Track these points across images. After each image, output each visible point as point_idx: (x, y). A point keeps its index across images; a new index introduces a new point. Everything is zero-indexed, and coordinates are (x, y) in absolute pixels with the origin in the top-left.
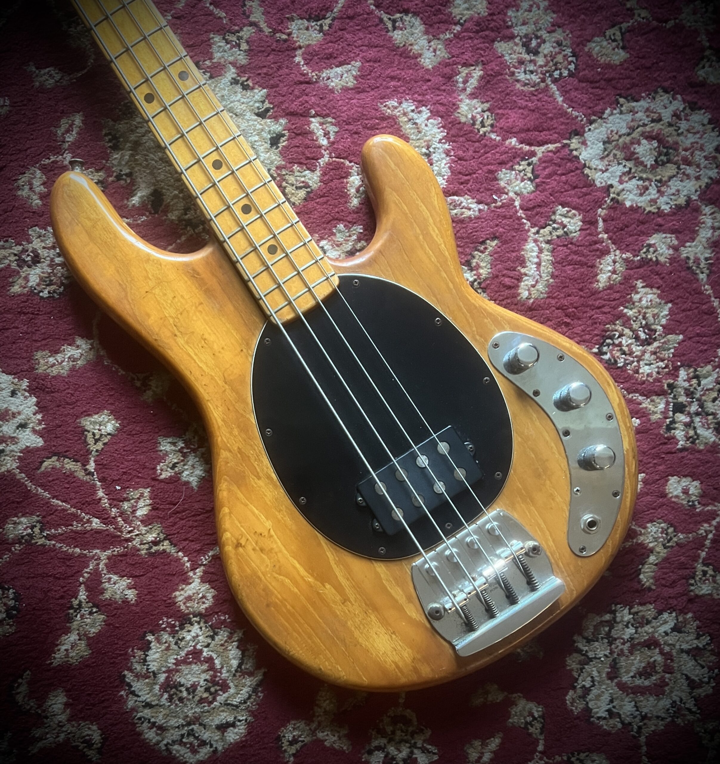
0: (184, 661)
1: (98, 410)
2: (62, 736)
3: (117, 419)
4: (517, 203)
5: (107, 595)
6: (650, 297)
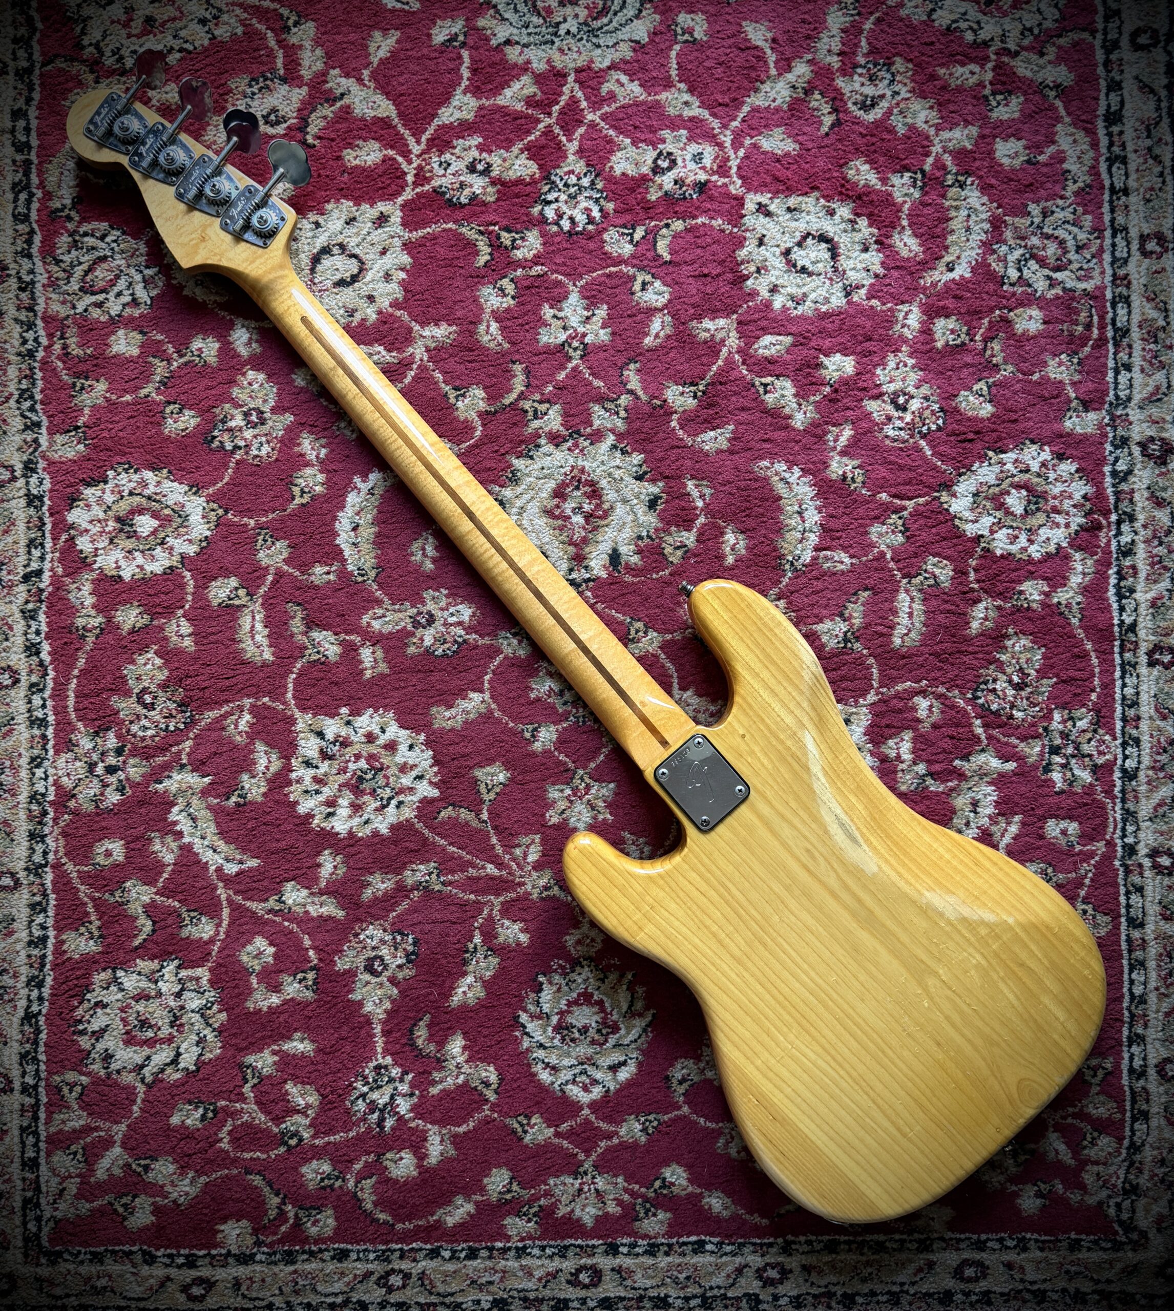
0: (576, 1003)
1: (490, 761)
2: (462, 1077)
3: (507, 770)
4: (888, 556)
5: (501, 939)
6: (1023, 642)
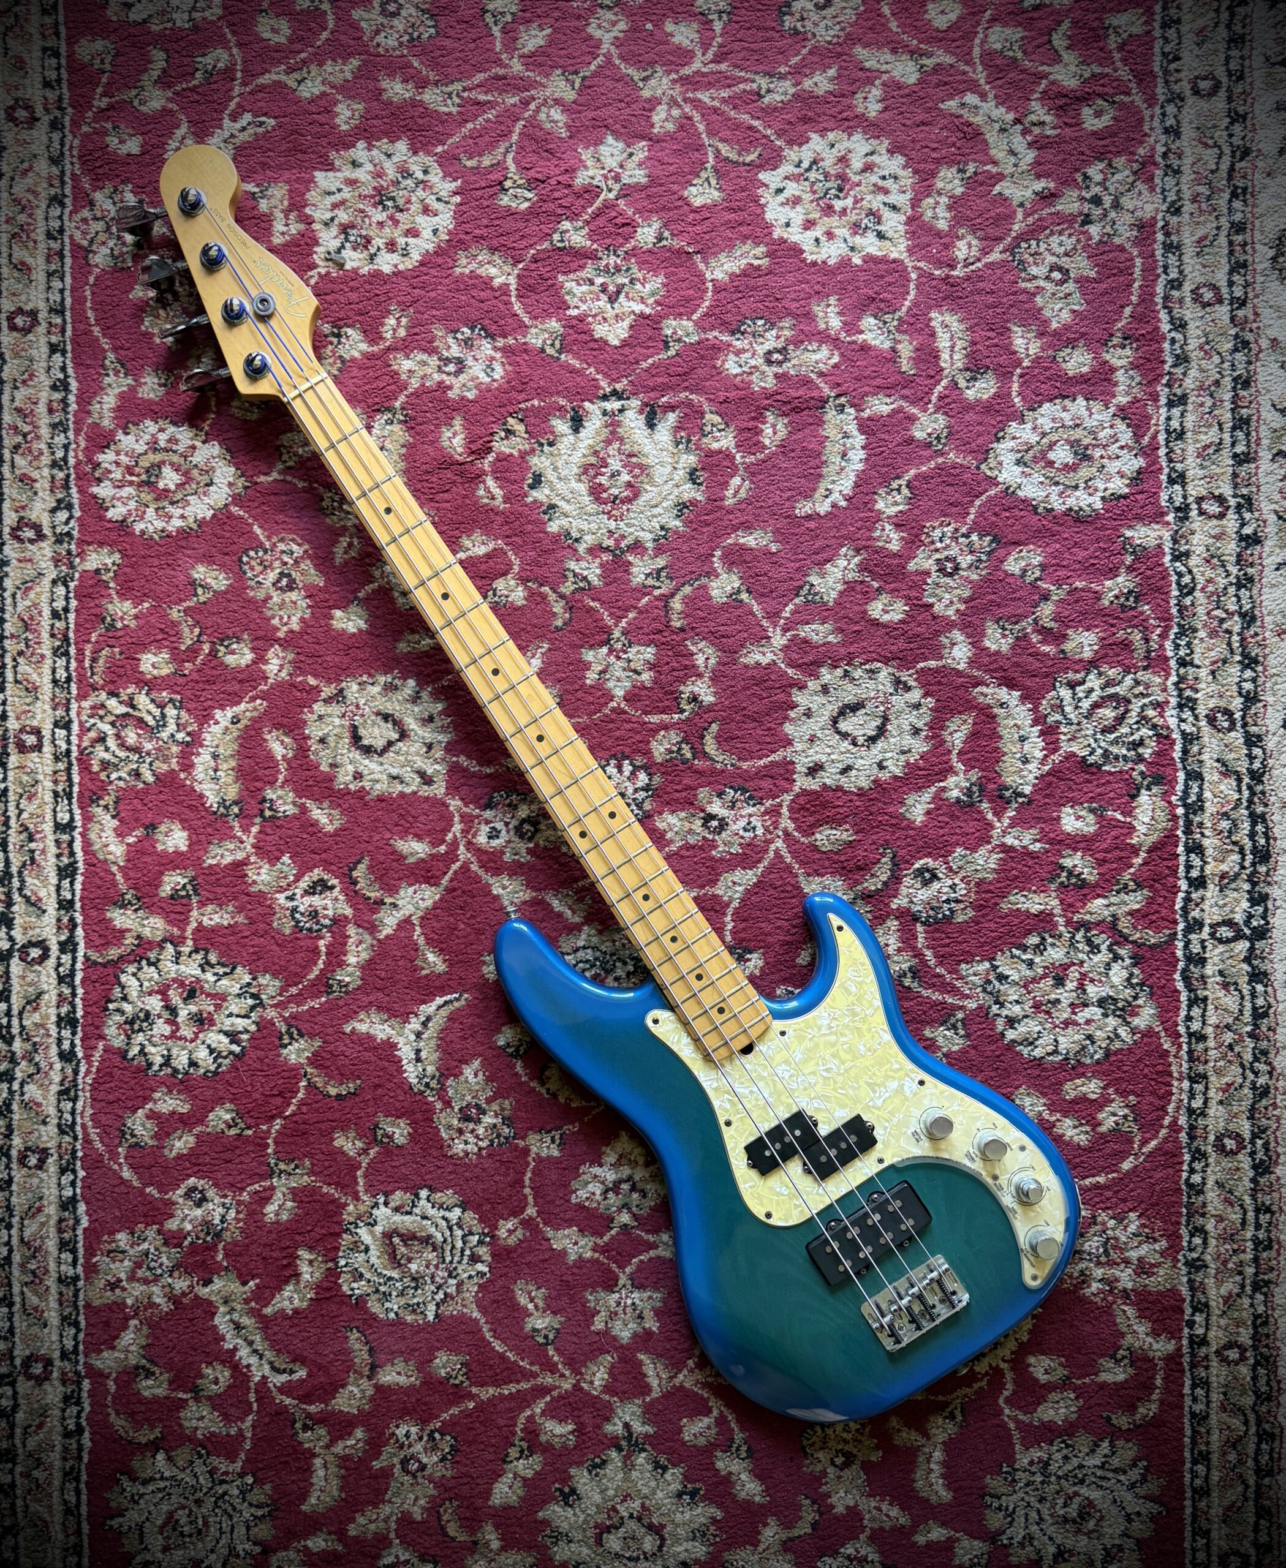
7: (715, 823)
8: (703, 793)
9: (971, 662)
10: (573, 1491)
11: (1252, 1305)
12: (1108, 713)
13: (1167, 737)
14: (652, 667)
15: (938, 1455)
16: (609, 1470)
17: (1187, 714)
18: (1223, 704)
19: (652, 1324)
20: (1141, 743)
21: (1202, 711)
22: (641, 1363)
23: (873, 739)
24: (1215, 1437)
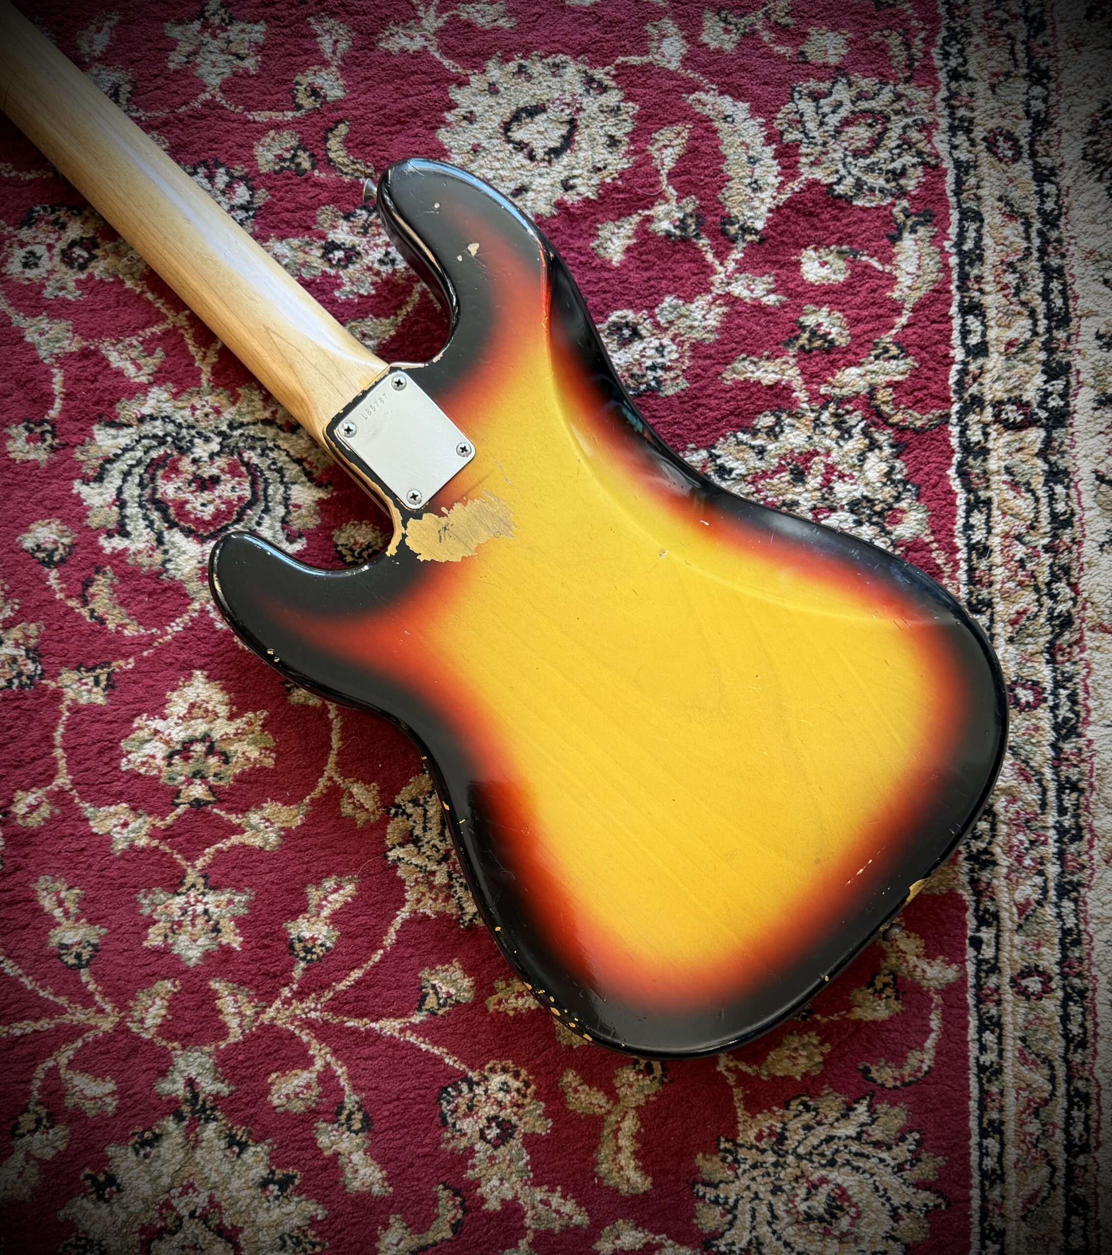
7: (339, 254)
8: (324, 215)
9: (686, 61)
10: (111, 1180)
11: (1059, 916)
12: (861, 134)
13: (936, 167)
14: (261, 49)
15: (629, 1125)
16: (166, 1147)
17: (961, 139)
18: (1007, 124)
19: (232, 939)
20: (903, 173)
21: (979, 133)
22: (214, 995)
23: (555, 152)
24: (1010, 1100)
